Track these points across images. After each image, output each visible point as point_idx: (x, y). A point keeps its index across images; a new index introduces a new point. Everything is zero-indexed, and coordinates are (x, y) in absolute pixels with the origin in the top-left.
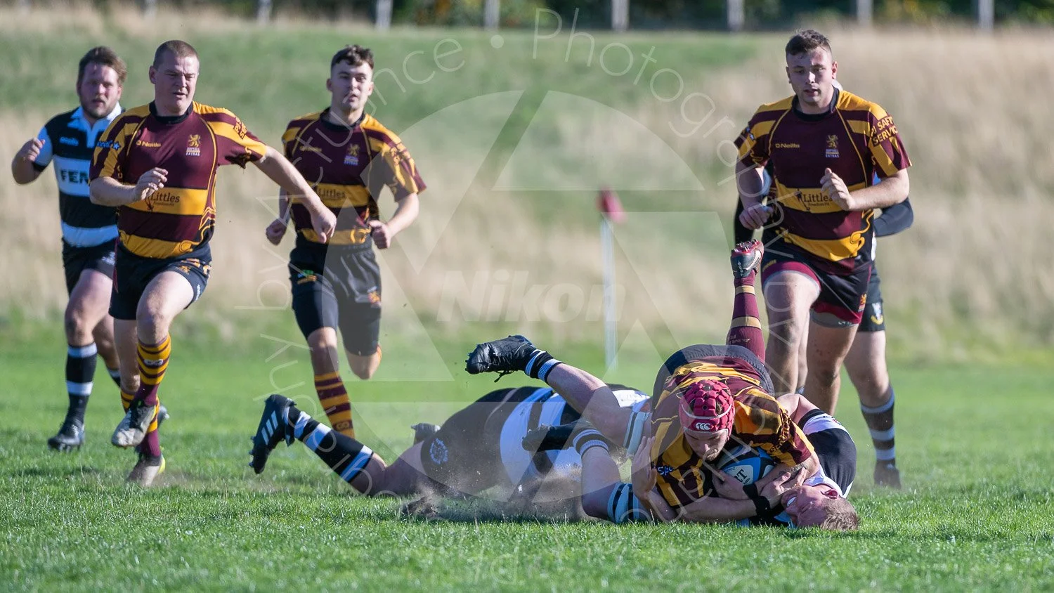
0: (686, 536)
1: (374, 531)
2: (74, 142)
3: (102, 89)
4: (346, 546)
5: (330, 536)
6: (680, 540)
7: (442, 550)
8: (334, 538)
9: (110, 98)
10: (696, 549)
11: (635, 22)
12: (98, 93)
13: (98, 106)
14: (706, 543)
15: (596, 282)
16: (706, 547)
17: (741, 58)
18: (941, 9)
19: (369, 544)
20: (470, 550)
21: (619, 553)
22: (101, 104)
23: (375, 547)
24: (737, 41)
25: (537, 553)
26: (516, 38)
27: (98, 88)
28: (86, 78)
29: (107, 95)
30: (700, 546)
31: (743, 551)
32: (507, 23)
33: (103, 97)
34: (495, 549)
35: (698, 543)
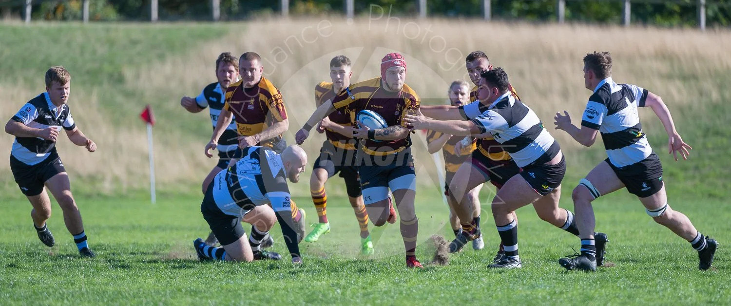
0: (196, 291)
1: (29, 291)
2: (215, 100)
3: (228, 74)
4: (14, 300)
5: (6, 295)
6: (192, 293)
7: (66, 301)
8: (8, 295)
9: (232, 79)
10: (201, 298)
11: (162, 17)
12: (226, 77)
13: (227, 83)
14: (207, 295)
15: (146, 158)
16: (207, 298)
17: (220, 35)
18: (327, 7)
19: (27, 299)
20: (81, 300)
21: (160, 301)
22: (228, 82)
23: (29, 299)
24: (217, 26)
25: (116, 302)
26: (100, 26)
27: (226, 74)
28: (220, 69)
29: (230, 77)
30: (204, 297)
31: (227, 299)
32: (93, 18)
33: (229, 79)
34: (94, 300)
35: (202, 295)
